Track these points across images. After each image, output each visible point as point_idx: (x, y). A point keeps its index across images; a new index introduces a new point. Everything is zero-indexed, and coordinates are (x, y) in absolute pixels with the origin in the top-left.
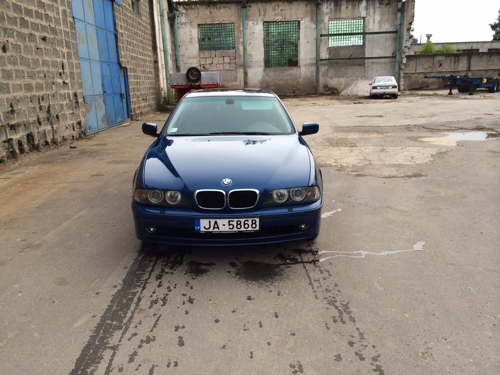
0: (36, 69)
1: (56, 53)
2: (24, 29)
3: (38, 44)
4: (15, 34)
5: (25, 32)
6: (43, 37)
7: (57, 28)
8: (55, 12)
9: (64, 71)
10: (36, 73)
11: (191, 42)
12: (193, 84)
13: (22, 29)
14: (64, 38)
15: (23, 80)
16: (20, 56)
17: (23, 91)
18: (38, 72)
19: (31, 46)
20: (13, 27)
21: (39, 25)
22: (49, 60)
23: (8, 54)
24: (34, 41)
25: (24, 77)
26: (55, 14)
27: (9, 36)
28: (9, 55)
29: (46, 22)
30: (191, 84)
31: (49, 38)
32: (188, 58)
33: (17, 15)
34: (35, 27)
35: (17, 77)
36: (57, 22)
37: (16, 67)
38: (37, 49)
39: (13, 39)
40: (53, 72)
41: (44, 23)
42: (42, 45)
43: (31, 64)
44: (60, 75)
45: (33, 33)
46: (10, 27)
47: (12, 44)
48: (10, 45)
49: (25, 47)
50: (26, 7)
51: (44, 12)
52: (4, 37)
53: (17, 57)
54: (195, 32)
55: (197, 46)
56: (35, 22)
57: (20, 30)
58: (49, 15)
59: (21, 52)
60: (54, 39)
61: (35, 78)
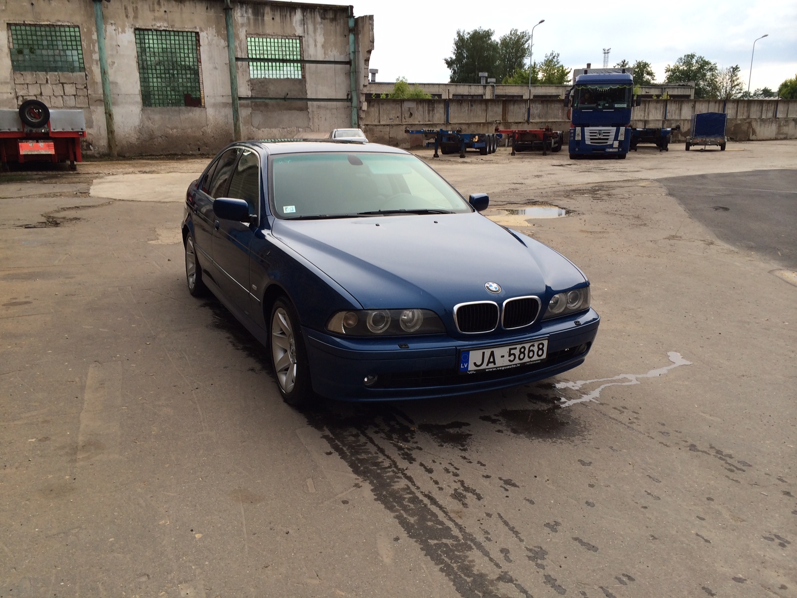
12: (34, 130)
30: (31, 131)
54: (2, 38)
55: (7, 62)
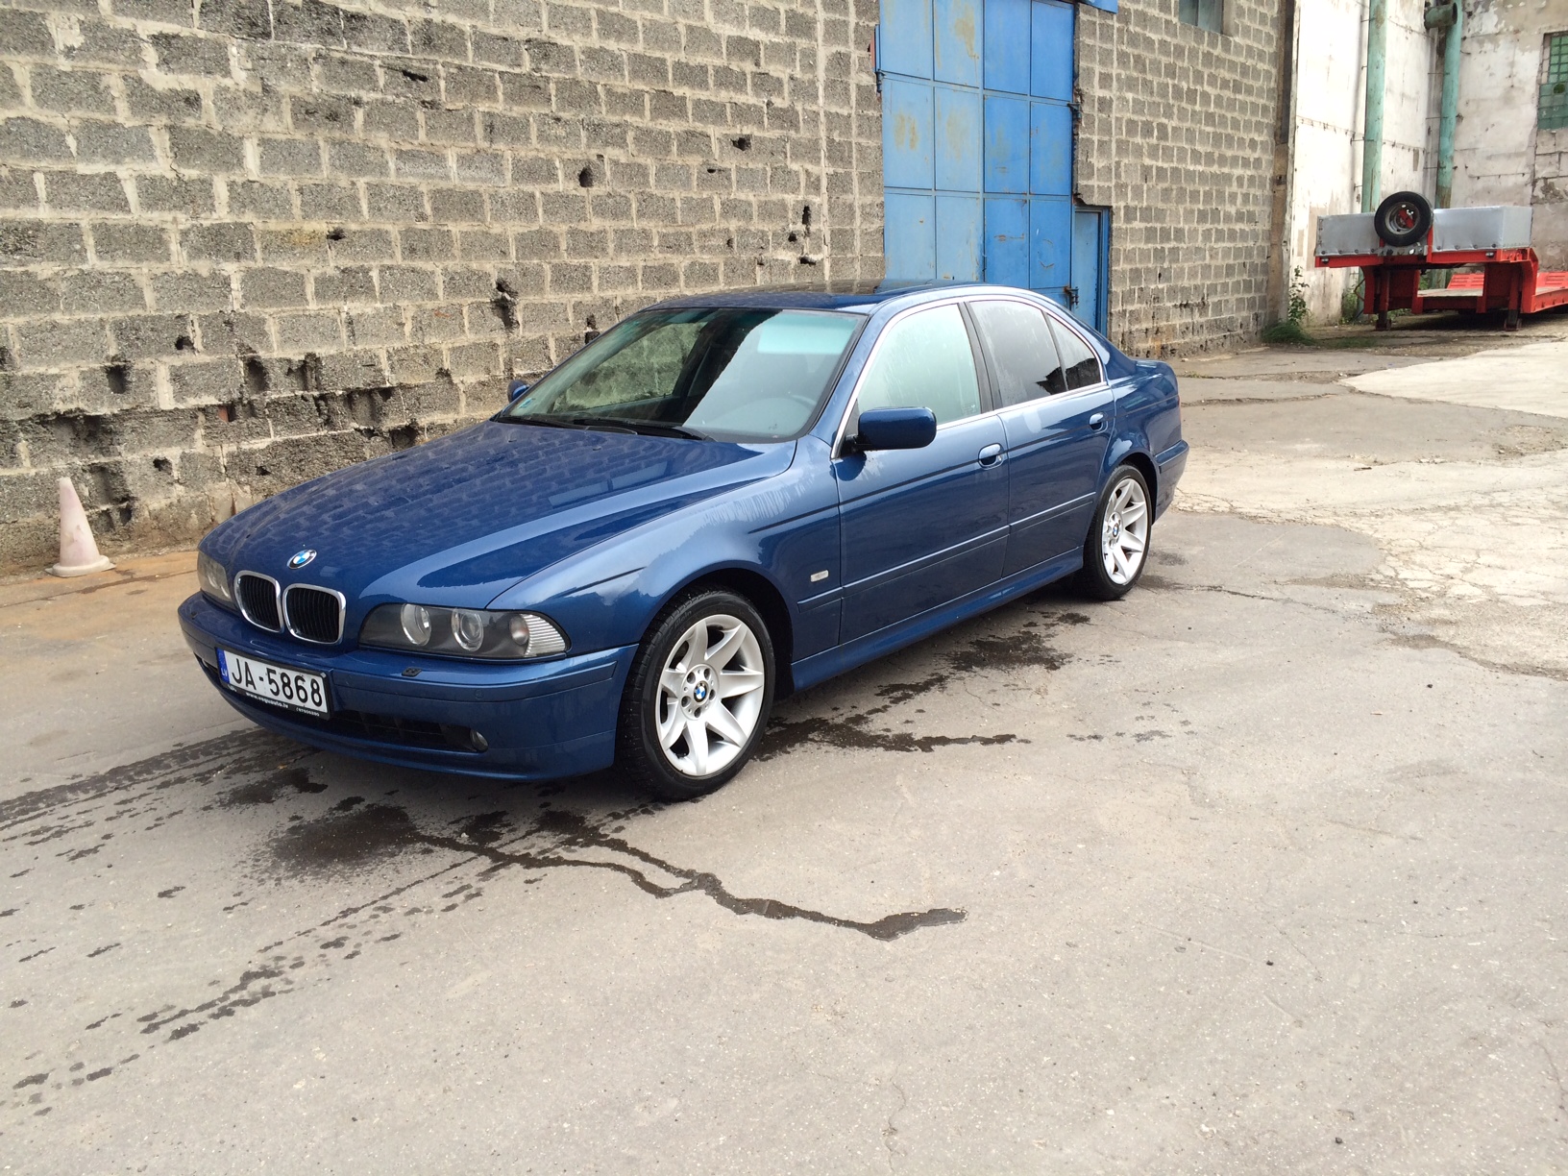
0: (698, 227)
1: (783, 178)
2: (665, 122)
3: (717, 157)
4: (630, 136)
5: (671, 130)
6: (736, 139)
7: (799, 107)
8: (798, 64)
9: (808, 229)
10: (694, 237)
11: (1508, 99)
12: (1396, 251)
13: (660, 121)
14: (823, 134)
15: (643, 256)
16: (642, 193)
17: (640, 284)
18: (703, 235)
19: (685, 167)
20: (627, 118)
21: (728, 105)
22: (751, 198)
23: (596, 189)
24: (699, 151)
25: (646, 248)
26: (798, 68)
27: (606, 144)
28: (600, 193)
29: (757, 95)
30: (1390, 252)
31: (762, 140)
32: (1489, 158)
33: (646, 85)
34: (713, 112)
35: (619, 248)
36: (804, 90)
37: (624, 223)
38: (711, 171)
39: (622, 151)
40: (763, 232)
41: (748, 98)
42: (732, 161)
43: (679, 213)
44: (792, 238)
45: (699, 130)
46: (615, 119)
47: (616, 163)
48: (607, 168)
49: (662, 170)
50: (684, 60)
51: (755, 69)
52: (589, 146)
53: (631, 196)
54: (1529, 64)
55: (1529, 112)
56: (713, 99)
57: (651, 125)
58: (771, 73)
59: (646, 183)
60: (783, 140)
61: (688, 249)
